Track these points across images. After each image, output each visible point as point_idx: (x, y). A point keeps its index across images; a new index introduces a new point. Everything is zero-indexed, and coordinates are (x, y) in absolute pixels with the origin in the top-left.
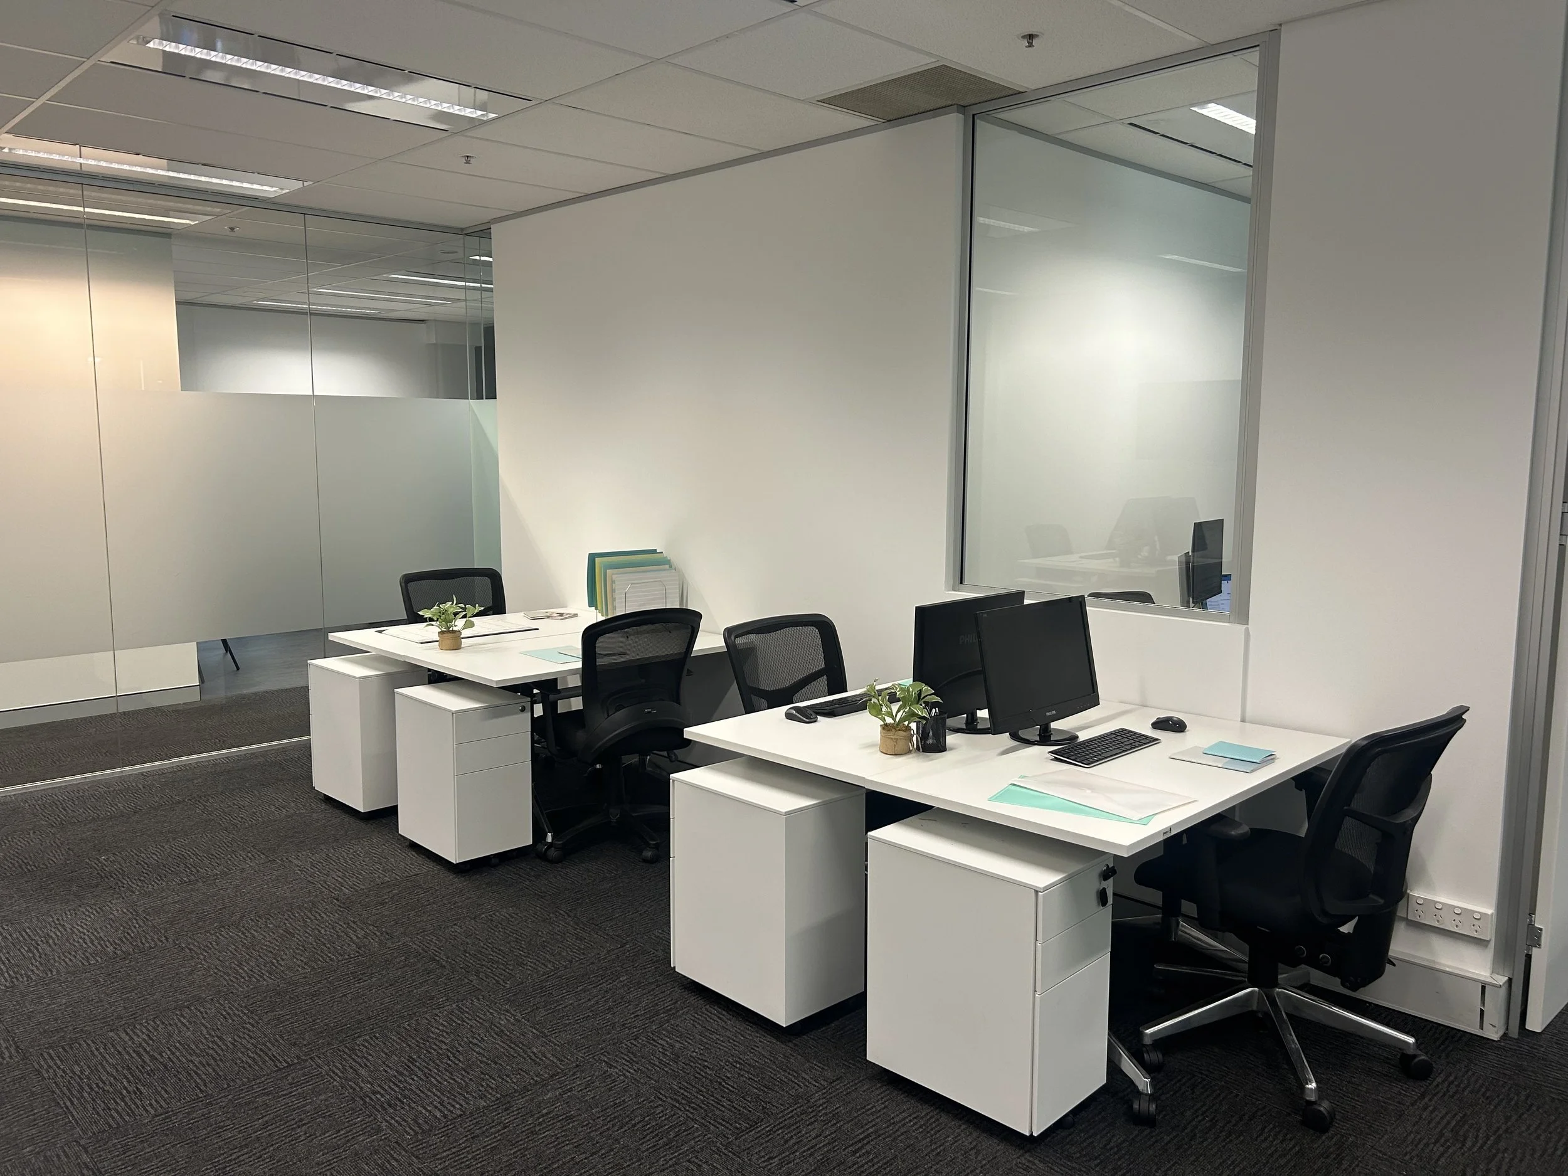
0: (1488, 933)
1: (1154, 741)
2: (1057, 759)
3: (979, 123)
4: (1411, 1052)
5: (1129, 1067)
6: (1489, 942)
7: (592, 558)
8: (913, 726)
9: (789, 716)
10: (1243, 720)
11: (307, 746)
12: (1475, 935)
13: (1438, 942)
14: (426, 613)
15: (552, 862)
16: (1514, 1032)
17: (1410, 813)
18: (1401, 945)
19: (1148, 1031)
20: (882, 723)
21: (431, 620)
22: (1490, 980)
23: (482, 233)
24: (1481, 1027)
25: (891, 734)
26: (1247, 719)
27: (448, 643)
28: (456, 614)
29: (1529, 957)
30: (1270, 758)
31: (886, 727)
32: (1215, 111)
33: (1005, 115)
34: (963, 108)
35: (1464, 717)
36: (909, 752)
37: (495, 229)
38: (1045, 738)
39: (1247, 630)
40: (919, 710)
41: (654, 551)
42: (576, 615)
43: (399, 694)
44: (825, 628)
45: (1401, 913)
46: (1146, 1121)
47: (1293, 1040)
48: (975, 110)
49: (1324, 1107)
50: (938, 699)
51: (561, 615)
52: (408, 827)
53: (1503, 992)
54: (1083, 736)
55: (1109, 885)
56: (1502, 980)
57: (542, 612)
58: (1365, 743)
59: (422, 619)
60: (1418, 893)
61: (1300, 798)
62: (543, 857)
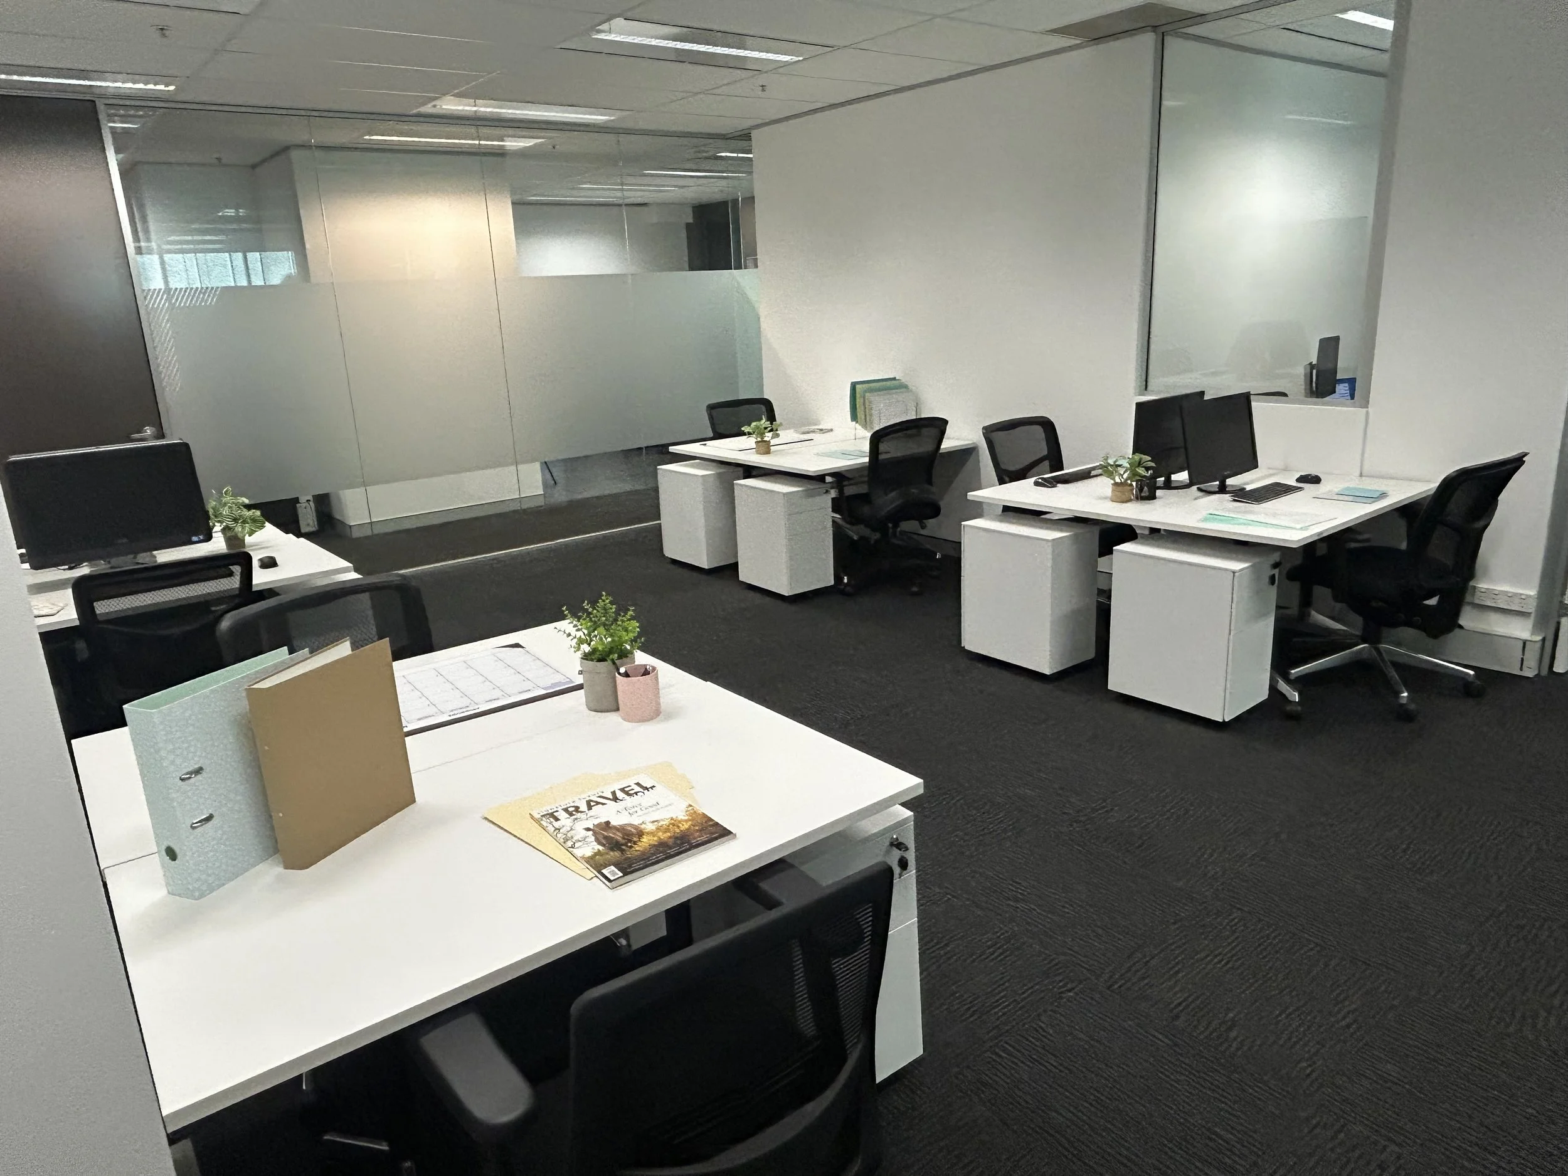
0: (1531, 607)
1: (1300, 489)
2: (1235, 500)
3: (1169, 40)
4: (1470, 679)
5: (1283, 686)
6: (1531, 613)
7: (854, 386)
8: (1134, 484)
9: (1037, 484)
10: (1361, 475)
11: (659, 528)
12: (1521, 609)
13: (1494, 617)
14: (746, 429)
15: (848, 595)
16: (1545, 672)
17: (1482, 523)
18: (1468, 619)
19: (1293, 671)
20: (1113, 482)
21: (749, 434)
22: (1529, 638)
23: (745, 136)
24: (1521, 669)
25: (1120, 488)
26: (1363, 474)
27: (762, 449)
28: (766, 428)
29: (1559, 623)
30: (1383, 495)
31: (1116, 484)
32: (1355, 16)
33: (1190, 30)
34: (1155, 28)
35: (1524, 459)
36: (1130, 500)
37: (754, 134)
38: (1223, 489)
39: (1367, 413)
40: (1141, 471)
41: (894, 379)
42: (832, 430)
43: (737, 484)
44: (1047, 426)
45: (1468, 598)
46: (1293, 717)
47: (1393, 674)
48: (1163, 29)
49: (1412, 707)
50: (1153, 464)
51: (821, 430)
52: (746, 575)
53: (1539, 645)
54: (1248, 488)
55: (1276, 572)
56: (1539, 638)
57: (806, 429)
58: (1455, 474)
59: (743, 434)
60: (1482, 585)
61: (1402, 525)
62: (843, 593)
